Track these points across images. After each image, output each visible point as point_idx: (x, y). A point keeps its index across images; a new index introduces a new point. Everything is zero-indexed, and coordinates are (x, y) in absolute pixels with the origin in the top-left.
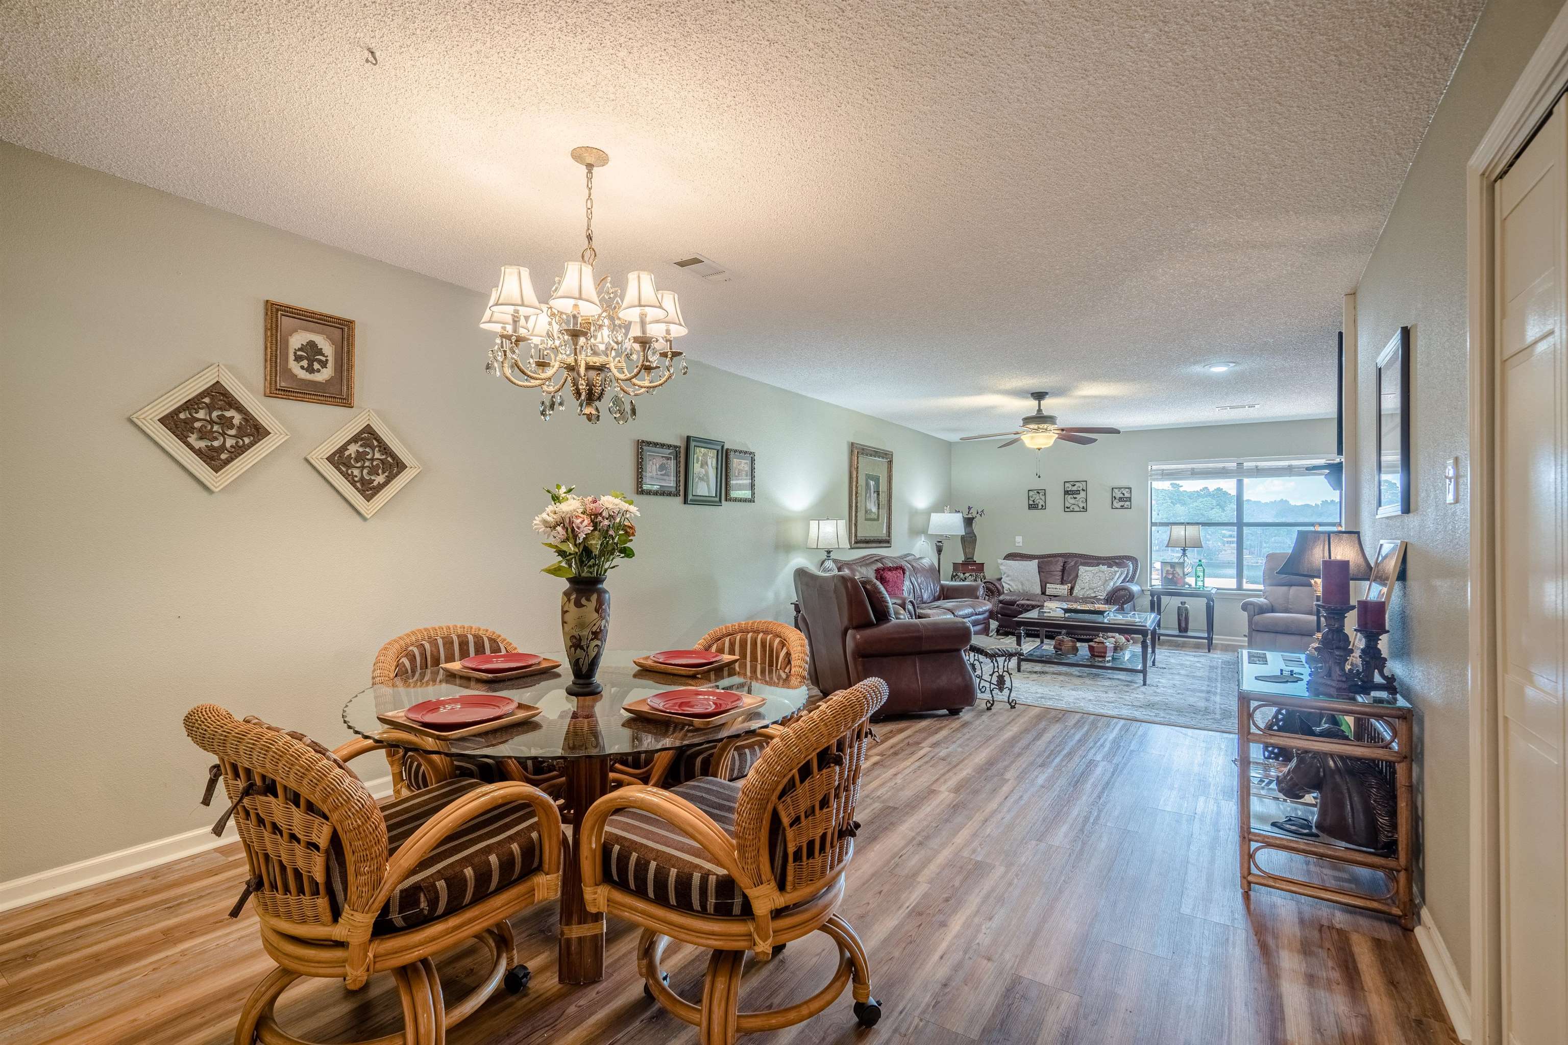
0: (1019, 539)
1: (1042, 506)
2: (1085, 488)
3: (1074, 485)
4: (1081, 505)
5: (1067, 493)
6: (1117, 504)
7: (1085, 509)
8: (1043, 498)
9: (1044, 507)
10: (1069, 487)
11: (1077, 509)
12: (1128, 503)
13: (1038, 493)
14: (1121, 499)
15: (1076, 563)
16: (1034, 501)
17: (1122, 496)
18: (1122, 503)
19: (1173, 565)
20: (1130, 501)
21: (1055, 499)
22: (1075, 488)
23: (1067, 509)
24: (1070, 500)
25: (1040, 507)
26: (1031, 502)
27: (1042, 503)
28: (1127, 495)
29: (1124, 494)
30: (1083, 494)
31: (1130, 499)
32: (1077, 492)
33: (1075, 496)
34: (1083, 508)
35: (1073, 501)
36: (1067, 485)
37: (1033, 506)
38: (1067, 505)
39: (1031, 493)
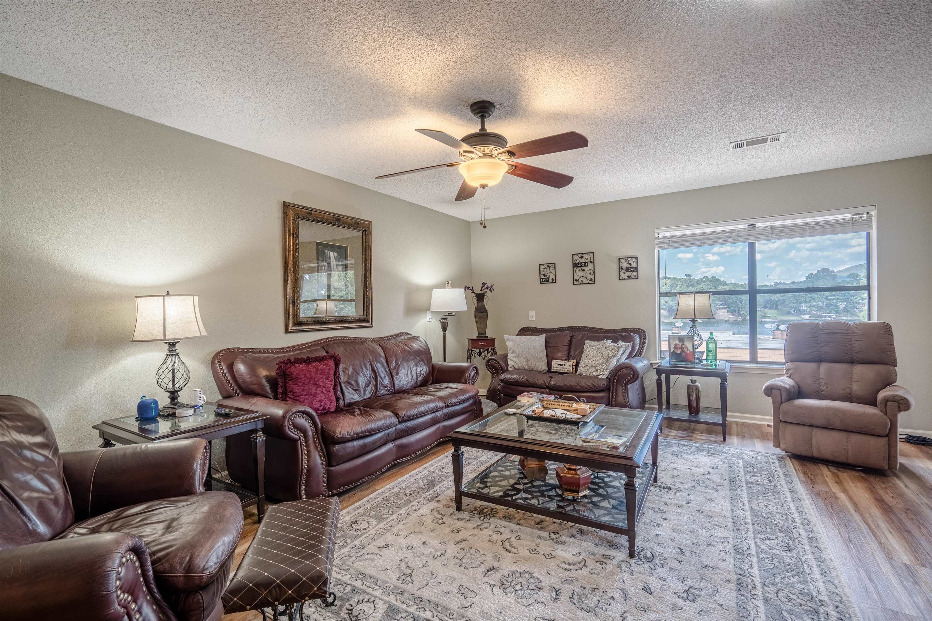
0: (532, 313)
1: (553, 279)
2: (592, 260)
3: (582, 257)
4: (589, 277)
5: (575, 265)
6: (624, 275)
7: (593, 281)
8: (553, 271)
9: (554, 281)
10: (577, 259)
11: (585, 281)
12: (635, 273)
13: (549, 267)
14: (628, 270)
15: (582, 337)
16: (544, 275)
17: (628, 266)
18: (629, 274)
19: (681, 339)
20: (637, 271)
21: (564, 272)
22: (582, 261)
23: (575, 282)
24: (578, 273)
25: (551, 281)
26: (542, 277)
27: (552, 276)
28: (634, 265)
29: (630, 264)
30: (590, 266)
31: (636, 269)
32: (586, 264)
33: (583, 268)
34: (591, 280)
35: (581, 274)
36: (576, 257)
37: (544, 280)
38: (576, 277)
39: (542, 267)
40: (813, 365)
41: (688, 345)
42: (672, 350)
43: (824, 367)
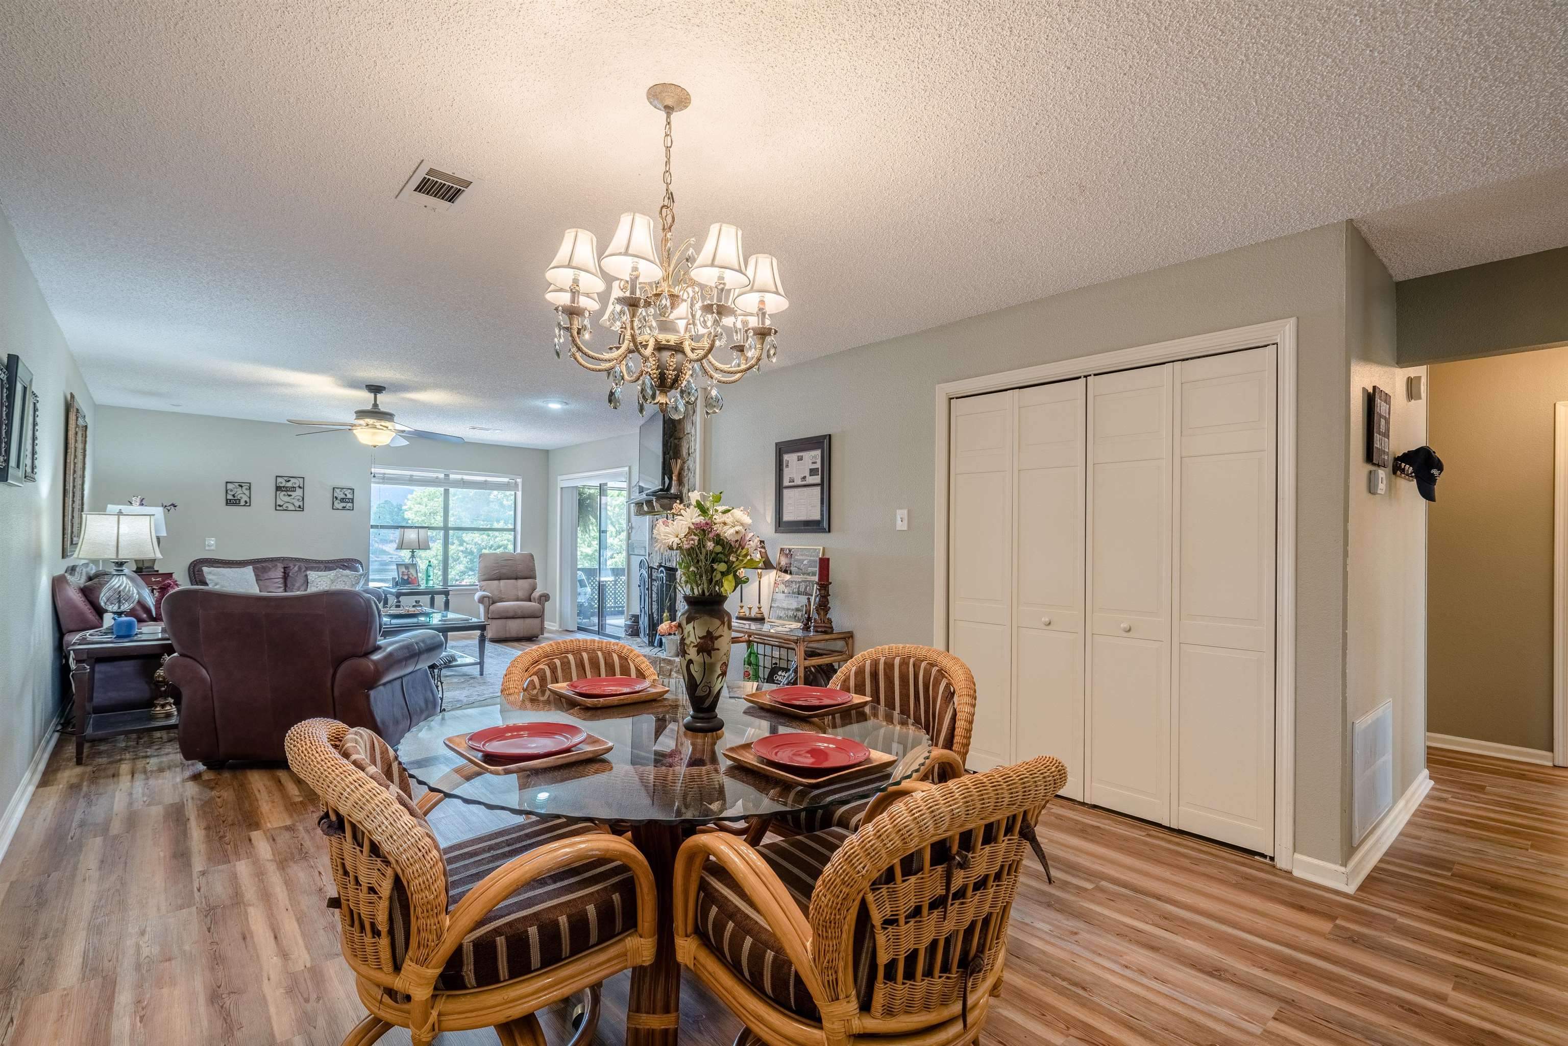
0: (211, 541)
1: (246, 502)
2: (301, 485)
3: (289, 481)
4: (297, 504)
5: (278, 488)
6: (338, 505)
7: (301, 508)
8: (247, 492)
9: (247, 504)
10: (282, 482)
11: (291, 507)
12: (350, 504)
13: (241, 486)
14: (342, 500)
15: (300, 566)
16: (234, 496)
17: (344, 496)
18: (344, 504)
19: (407, 566)
20: (353, 502)
21: (263, 495)
22: (289, 484)
23: (278, 507)
24: (283, 498)
25: (242, 503)
26: (230, 497)
27: (245, 498)
28: (349, 496)
29: (346, 495)
30: (299, 492)
31: (352, 501)
32: (293, 489)
33: (289, 493)
34: (300, 507)
35: (287, 499)
36: (279, 480)
37: (232, 502)
38: (279, 502)
39: (230, 486)
40: (496, 582)
41: (412, 571)
42: (401, 576)
43: (502, 582)
